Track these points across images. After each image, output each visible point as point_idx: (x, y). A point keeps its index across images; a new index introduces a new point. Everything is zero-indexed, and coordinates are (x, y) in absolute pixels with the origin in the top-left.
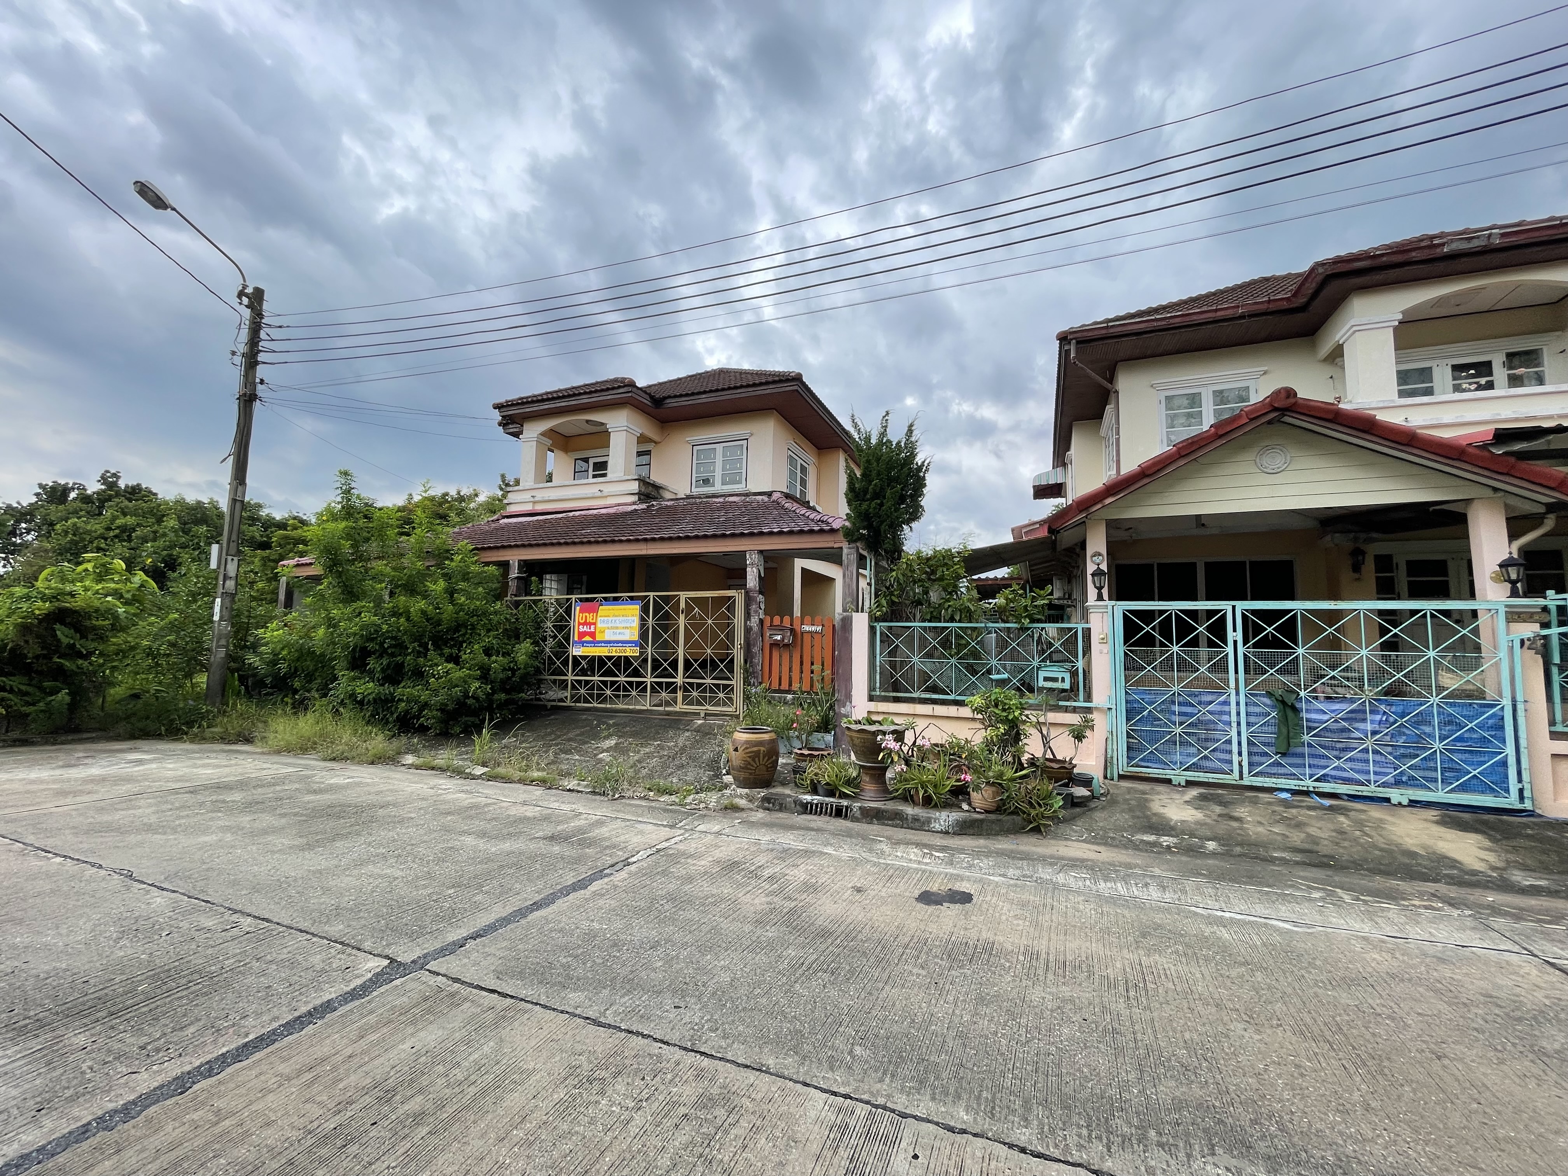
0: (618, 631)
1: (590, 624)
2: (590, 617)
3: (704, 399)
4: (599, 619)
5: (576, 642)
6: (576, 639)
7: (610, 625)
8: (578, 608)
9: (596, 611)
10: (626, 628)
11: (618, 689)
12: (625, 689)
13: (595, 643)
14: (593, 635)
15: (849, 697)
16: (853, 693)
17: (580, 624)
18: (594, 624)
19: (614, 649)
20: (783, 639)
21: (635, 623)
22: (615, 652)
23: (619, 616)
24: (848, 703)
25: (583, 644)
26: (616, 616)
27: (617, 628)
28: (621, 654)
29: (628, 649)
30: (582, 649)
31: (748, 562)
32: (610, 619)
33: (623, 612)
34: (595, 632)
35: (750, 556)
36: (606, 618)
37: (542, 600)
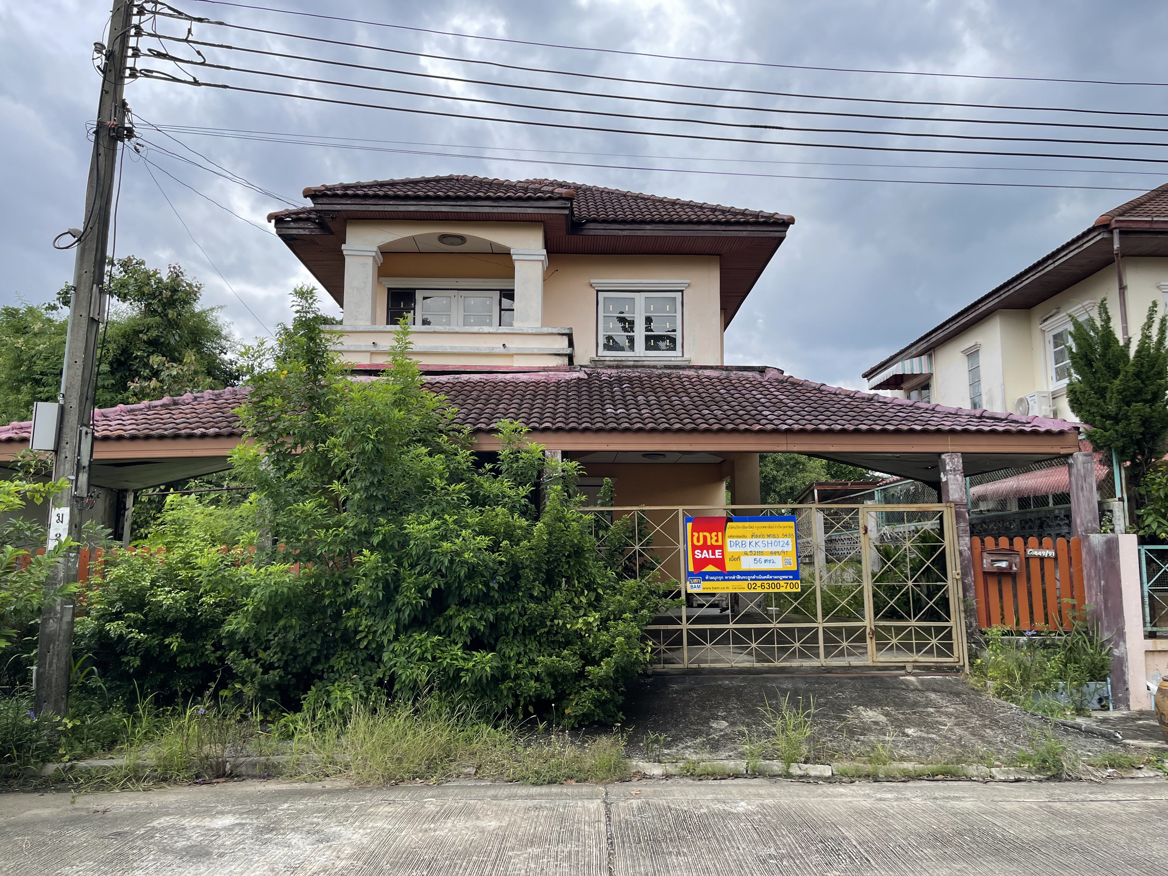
0: (763, 558)
1: (713, 548)
2: (712, 539)
3: (648, 231)
4: (728, 540)
5: (690, 574)
6: (691, 569)
7: (748, 549)
8: (689, 525)
9: (723, 530)
10: (775, 553)
11: (769, 640)
12: (781, 640)
13: (724, 575)
14: (720, 563)
15: (1121, 635)
16: (1127, 629)
17: (694, 548)
18: (721, 547)
19: (759, 583)
20: (1010, 567)
21: (790, 547)
22: (761, 588)
23: (763, 536)
24: (1121, 643)
25: (704, 576)
26: (757, 536)
27: (761, 553)
28: (771, 590)
29: (782, 583)
30: (704, 584)
32: (748, 540)
33: (766, 531)
34: (723, 558)
35: (952, 459)
36: (740, 540)
37: (628, 512)
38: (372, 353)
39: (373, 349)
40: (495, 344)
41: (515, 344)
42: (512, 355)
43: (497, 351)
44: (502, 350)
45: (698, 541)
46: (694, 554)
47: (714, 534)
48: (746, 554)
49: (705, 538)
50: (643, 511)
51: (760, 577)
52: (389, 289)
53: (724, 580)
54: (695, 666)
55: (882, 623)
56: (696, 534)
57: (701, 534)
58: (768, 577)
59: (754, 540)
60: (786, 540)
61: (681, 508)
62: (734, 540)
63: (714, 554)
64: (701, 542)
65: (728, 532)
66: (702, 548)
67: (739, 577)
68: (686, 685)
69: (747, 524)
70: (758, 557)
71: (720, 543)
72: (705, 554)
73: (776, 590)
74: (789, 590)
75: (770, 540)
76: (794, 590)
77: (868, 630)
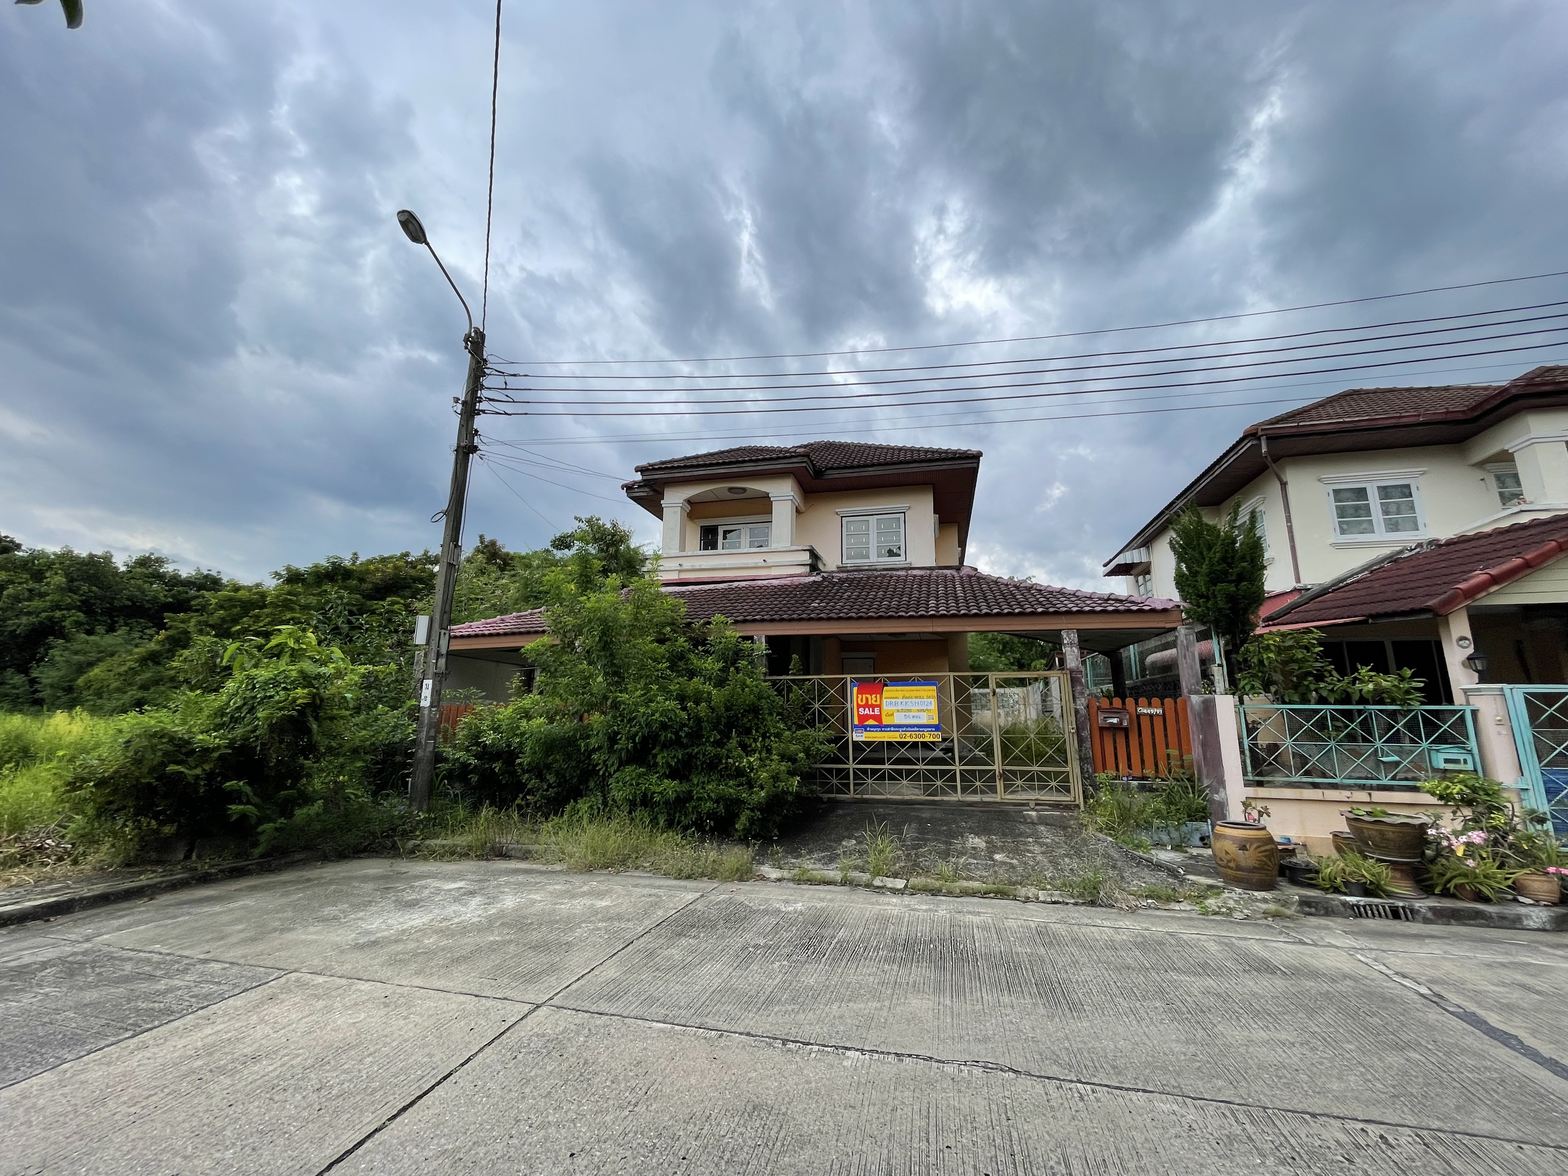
0: (912, 714)
1: (873, 707)
2: (872, 699)
4: (884, 701)
5: (856, 726)
6: (856, 722)
7: (899, 708)
8: (855, 689)
9: (879, 692)
10: (921, 711)
11: (917, 778)
12: (926, 778)
13: (881, 727)
14: (878, 718)
15: (1221, 783)
16: (1226, 778)
17: (859, 706)
18: (879, 706)
19: (908, 734)
20: (1121, 722)
21: (933, 705)
22: (909, 737)
23: (911, 698)
24: (1221, 790)
25: (866, 728)
26: (906, 698)
27: (910, 711)
28: (917, 740)
29: (926, 734)
30: (865, 734)
31: (1065, 642)
32: (900, 700)
33: (914, 694)
34: (880, 715)
35: (1068, 635)
36: (894, 700)
37: (809, 680)
38: (680, 571)
39: (679, 568)
40: (758, 560)
41: (772, 559)
42: (770, 567)
43: (759, 565)
44: (764, 564)
45: (862, 701)
46: (858, 711)
47: (874, 696)
48: (898, 711)
49: (867, 699)
50: (821, 679)
51: (909, 729)
52: (701, 527)
53: (881, 731)
54: (859, 796)
55: (1008, 768)
56: (860, 696)
57: (864, 696)
58: (915, 729)
59: (905, 700)
60: (929, 700)
61: (848, 677)
62: (889, 700)
63: (873, 711)
64: (864, 702)
65: (885, 694)
66: (864, 707)
67: (892, 729)
68: (849, 811)
69: (899, 688)
70: (907, 714)
71: (878, 703)
72: (867, 711)
73: (922, 740)
74: (932, 740)
75: (917, 700)
76: (936, 740)
77: (997, 773)
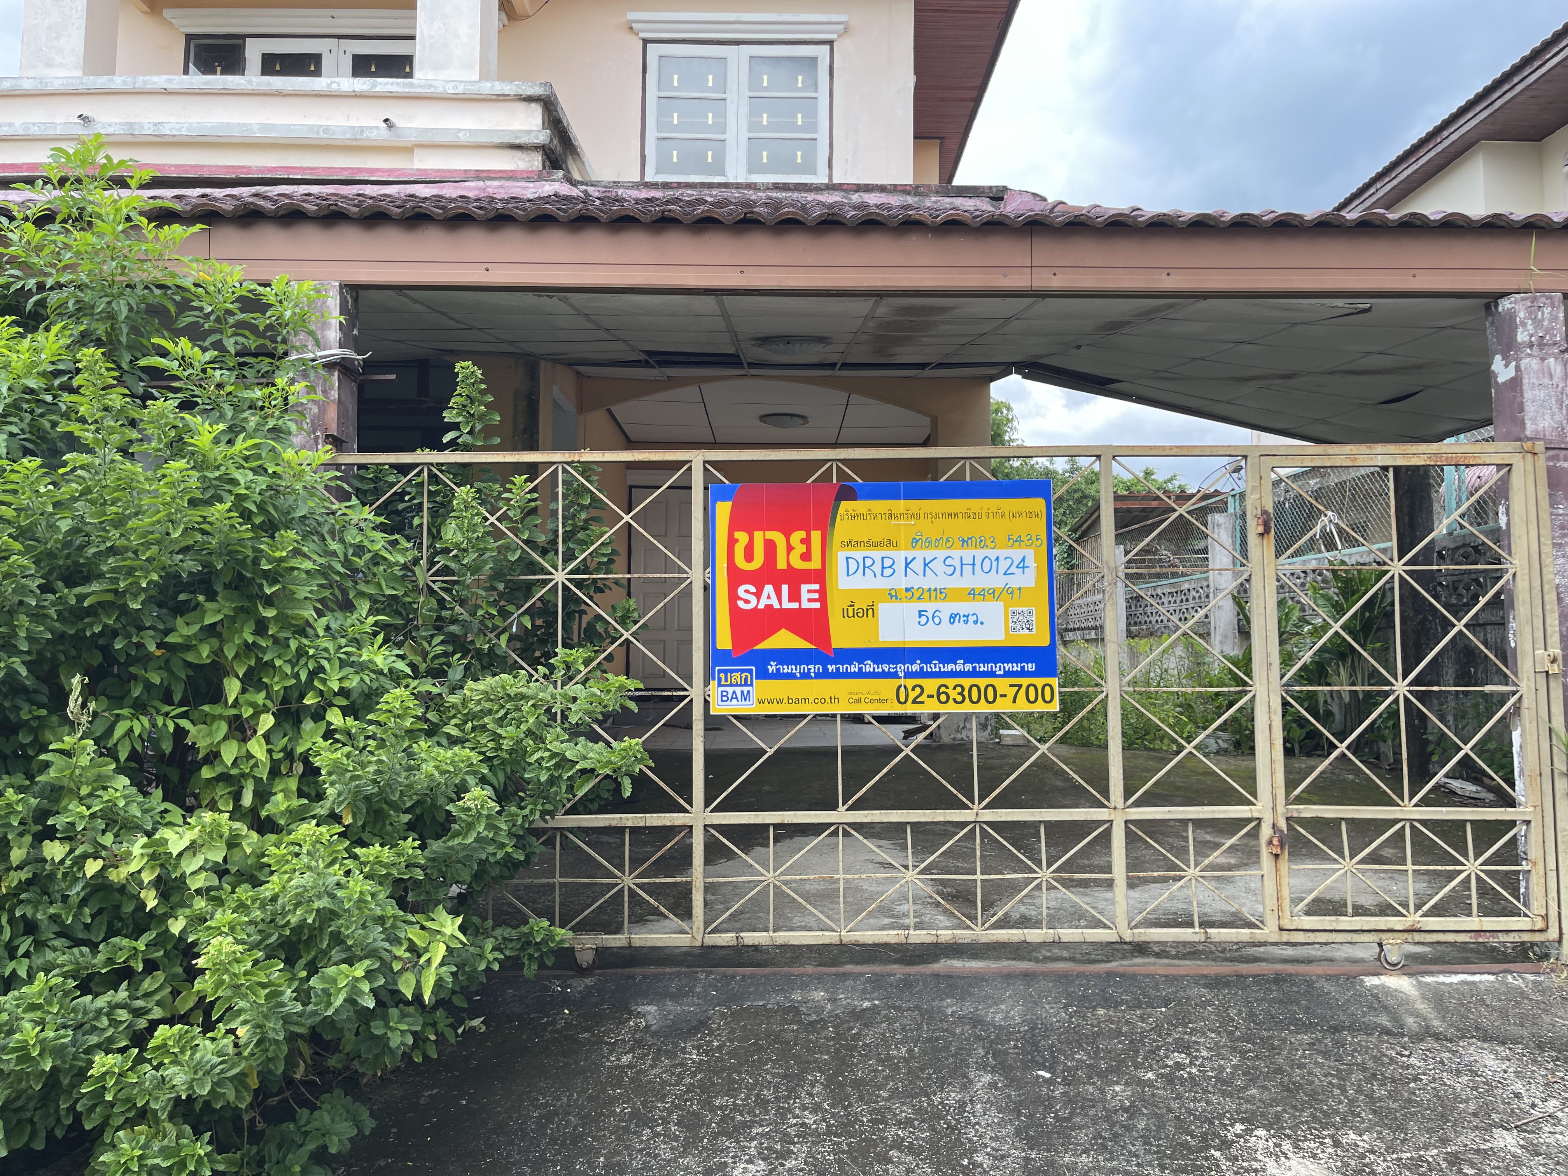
0: (947, 608)
1: (795, 578)
2: (791, 550)
4: (839, 556)
5: (723, 657)
6: (724, 641)
7: (900, 582)
8: (724, 509)
9: (826, 523)
10: (982, 594)
12: (996, 858)
13: (825, 659)
14: (813, 624)
17: (736, 577)
18: (819, 576)
19: (931, 685)
22: (936, 699)
25: (762, 664)
26: (929, 544)
27: (941, 594)
28: (967, 708)
29: (1002, 685)
30: (762, 688)
32: (900, 556)
34: (823, 613)
39: (80, 132)
40: (364, 121)
41: (415, 121)
42: (406, 147)
43: (372, 139)
44: (382, 136)
45: (749, 557)
46: (733, 597)
47: (798, 536)
48: (893, 596)
49: (770, 546)
51: (935, 666)
52: (189, 38)
53: (824, 675)
54: (726, 939)
55: (1310, 811)
56: (742, 537)
57: (758, 536)
58: (960, 666)
60: (1017, 554)
61: (697, 458)
62: (858, 554)
63: (795, 596)
64: (759, 561)
65: (842, 529)
66: (758, 579)
69: (901, 505)
70: (930, 607)
71: (815, 564)
72: (769, 597)
73: (983, 708)
74: (1022, 706)
75: (967, 554)
76: (1040, 707)
77: (1266, 831)
